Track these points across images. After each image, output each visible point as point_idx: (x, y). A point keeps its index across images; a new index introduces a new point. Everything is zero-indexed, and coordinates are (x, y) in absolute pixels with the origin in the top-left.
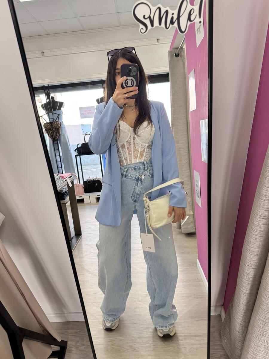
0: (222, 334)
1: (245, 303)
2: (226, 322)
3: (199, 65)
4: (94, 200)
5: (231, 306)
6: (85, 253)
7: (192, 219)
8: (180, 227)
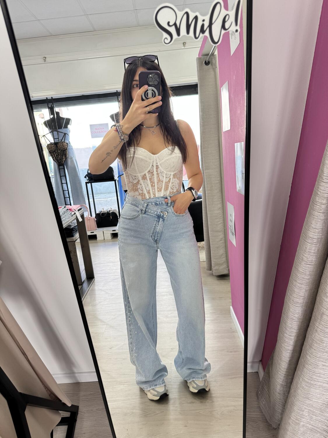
0: (260, 395)
1: (287, 361)
2: (264, 381)
3: (234, 76)
4: (108, 236)
5: (270, 363)
6: (99, 300)
7: (224, 259)
8: (210, 268)
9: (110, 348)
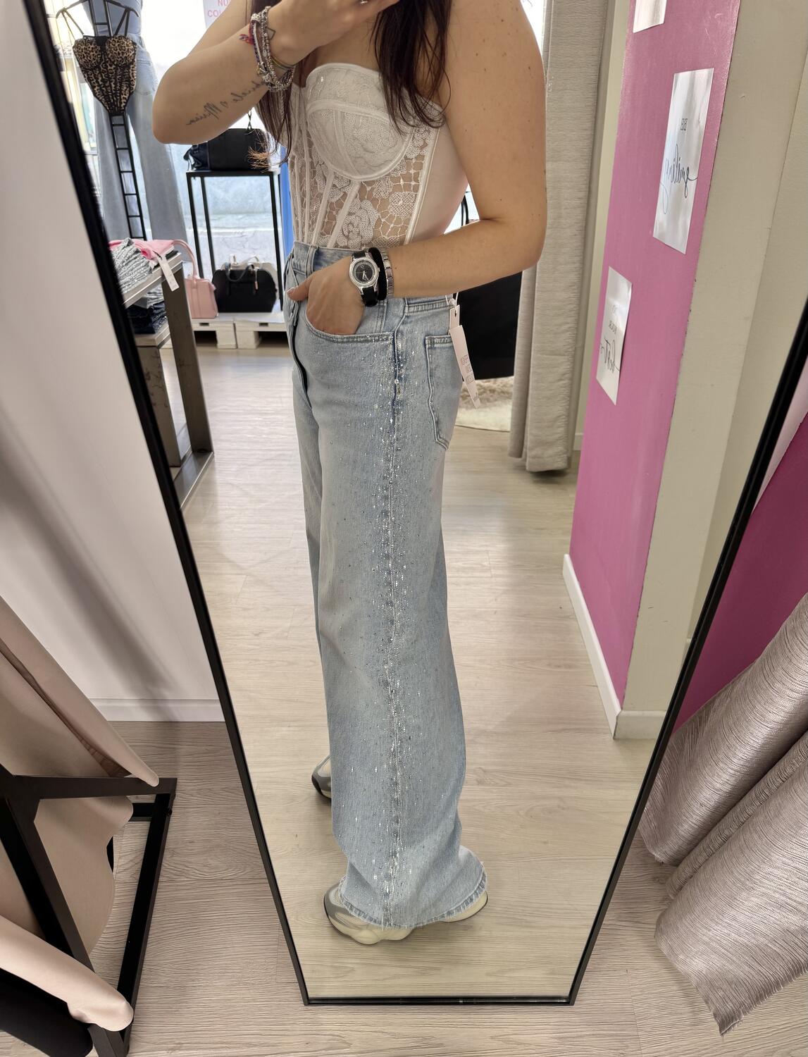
1: (758, 746)
6: (226, 509)
7: (561, 430)
8: (519, 450)
9: (256, 635)
